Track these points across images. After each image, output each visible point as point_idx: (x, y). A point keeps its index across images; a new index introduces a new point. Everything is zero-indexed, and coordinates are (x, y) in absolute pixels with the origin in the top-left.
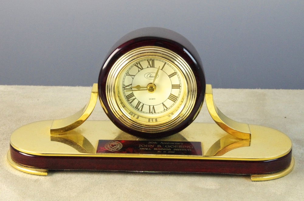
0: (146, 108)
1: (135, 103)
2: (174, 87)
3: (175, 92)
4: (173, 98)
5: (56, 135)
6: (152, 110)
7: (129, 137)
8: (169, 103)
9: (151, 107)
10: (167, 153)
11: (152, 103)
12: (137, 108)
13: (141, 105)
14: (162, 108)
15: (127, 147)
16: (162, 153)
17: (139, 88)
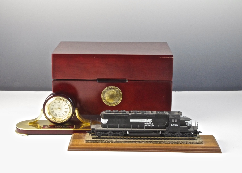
0: (58, 115)
1: (54, 114)
2: (66, 109)
3: (66, 110)
4: (66, 112)
5: (30, 124)
6: (60, 116)
7: (53, 124)
8: (64, 114)
9: (59, 115)
10: (63, 128)
11: (59, 114)
12: (55, 115)
13: (56, 114)
14: (62, 115)
15: (52, 127)
16: (62, 128)
17: (56, 108)
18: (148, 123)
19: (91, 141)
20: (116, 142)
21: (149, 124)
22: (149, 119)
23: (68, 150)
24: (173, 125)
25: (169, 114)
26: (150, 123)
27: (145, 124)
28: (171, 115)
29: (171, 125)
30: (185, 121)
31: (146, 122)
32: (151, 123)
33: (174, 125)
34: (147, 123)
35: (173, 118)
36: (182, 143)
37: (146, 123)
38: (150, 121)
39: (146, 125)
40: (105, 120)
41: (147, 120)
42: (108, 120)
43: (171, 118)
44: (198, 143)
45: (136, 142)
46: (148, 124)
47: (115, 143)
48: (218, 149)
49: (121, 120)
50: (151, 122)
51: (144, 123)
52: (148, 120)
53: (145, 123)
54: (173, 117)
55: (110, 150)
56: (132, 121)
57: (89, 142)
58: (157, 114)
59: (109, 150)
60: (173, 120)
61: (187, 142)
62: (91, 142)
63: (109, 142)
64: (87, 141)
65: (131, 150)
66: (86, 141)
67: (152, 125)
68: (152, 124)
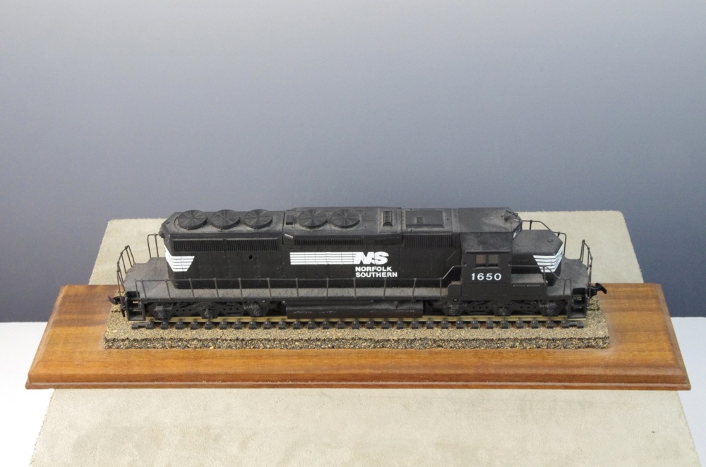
18: (372, 265)
19: (127, 342)
20: (233, 344)
21: (374, 268)
22: (375, 251)
23: (29, 387)
24: (480, 277)
25: (464, 230)
26: (381, 266)
27: (357, 269)
28: (471, 237)
29: (473, 275)
30: (535, 257)
31: (361, 262)
32: (385, 266)
33: (485, 276)
34: (366, 266)
35: (480, 249)
36: (517, 344)
37: (361, 265)
38: (381, 257)
39: (361, 272)
40: (179, 257)
41: (366, 254)
42: (193, 257)
43: (473, 251)
44: (588, 344)
45: (319, 343)
46: (368, 269)
47: (230, 347)
48: (678, 372)
49: (251, 257)
50: (385, 261)
51: (353, 266)
52: (371, 254)
53: (358, 266)
54: (482, 243)
55: (208, 381)
56: (298, 258)
57: (118, 348)
58: (409, 230)
59: (204, 383)
60: (478, 256)
61: (540, 342)
62: (128, 348)
63: (205, 343)
64: (111, 343)
65: (297, 380)
66: (107, 341)
67: (389, 275)
68: (389, 269)
